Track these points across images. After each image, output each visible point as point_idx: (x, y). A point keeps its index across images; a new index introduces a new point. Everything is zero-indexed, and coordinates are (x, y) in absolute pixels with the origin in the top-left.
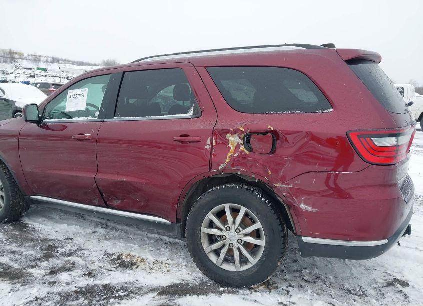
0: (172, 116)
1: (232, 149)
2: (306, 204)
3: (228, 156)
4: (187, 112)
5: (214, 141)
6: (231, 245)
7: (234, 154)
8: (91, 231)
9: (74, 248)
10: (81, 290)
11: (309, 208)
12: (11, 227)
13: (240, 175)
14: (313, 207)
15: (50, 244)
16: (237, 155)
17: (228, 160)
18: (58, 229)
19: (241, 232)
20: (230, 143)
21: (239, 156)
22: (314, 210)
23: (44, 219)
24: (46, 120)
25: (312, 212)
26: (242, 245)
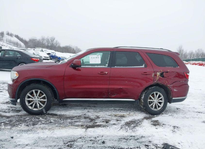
1: (158, 76)
2: (175, 89)
3: (157, 78)
4: (142, 66)
25: (177, 91)
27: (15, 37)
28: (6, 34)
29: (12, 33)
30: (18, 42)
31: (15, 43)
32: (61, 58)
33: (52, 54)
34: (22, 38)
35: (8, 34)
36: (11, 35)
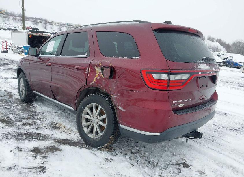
0: (78, 56)
1: (97, 75)
2: (121, 107)
3: (95, 79)
4: (84, 54)
5: (90, 70)
6: (93, 125)
7: (98, 77)
8: (55, 111)
9: (42, 117)
10: (27, 133)
11: (122, 109)
12: (26, 105)
13: (99, 89)
14: (124, 109)
15: (34, 114)
16: (99, 78)
17: (95, 80)
18: (43, 108)
19: (98, 119)
20: (97, 71)
21: (100, 79)
22: (124, 111)
23: (41, 103)
24: (40, 55)
25: (123, 111)
26: (98, 126)
27: (217, 41)
28: (208, 39)
29: (214, 37)
30: (219, 47)
31: (215, 48)
32: (238, 63)
33: (229, 58)
34: (225, 42)
35: (209, 39)
36: (213, 40)
